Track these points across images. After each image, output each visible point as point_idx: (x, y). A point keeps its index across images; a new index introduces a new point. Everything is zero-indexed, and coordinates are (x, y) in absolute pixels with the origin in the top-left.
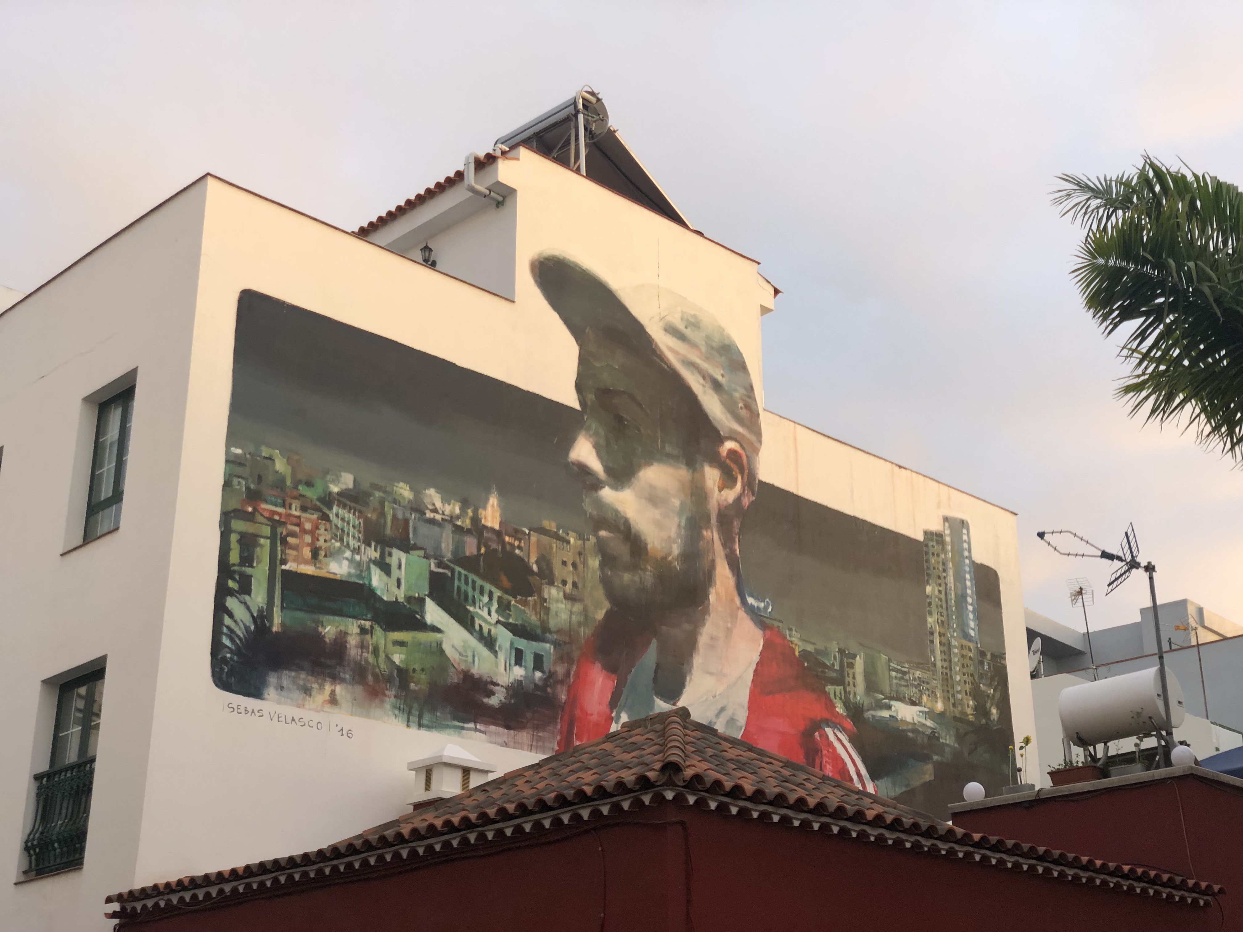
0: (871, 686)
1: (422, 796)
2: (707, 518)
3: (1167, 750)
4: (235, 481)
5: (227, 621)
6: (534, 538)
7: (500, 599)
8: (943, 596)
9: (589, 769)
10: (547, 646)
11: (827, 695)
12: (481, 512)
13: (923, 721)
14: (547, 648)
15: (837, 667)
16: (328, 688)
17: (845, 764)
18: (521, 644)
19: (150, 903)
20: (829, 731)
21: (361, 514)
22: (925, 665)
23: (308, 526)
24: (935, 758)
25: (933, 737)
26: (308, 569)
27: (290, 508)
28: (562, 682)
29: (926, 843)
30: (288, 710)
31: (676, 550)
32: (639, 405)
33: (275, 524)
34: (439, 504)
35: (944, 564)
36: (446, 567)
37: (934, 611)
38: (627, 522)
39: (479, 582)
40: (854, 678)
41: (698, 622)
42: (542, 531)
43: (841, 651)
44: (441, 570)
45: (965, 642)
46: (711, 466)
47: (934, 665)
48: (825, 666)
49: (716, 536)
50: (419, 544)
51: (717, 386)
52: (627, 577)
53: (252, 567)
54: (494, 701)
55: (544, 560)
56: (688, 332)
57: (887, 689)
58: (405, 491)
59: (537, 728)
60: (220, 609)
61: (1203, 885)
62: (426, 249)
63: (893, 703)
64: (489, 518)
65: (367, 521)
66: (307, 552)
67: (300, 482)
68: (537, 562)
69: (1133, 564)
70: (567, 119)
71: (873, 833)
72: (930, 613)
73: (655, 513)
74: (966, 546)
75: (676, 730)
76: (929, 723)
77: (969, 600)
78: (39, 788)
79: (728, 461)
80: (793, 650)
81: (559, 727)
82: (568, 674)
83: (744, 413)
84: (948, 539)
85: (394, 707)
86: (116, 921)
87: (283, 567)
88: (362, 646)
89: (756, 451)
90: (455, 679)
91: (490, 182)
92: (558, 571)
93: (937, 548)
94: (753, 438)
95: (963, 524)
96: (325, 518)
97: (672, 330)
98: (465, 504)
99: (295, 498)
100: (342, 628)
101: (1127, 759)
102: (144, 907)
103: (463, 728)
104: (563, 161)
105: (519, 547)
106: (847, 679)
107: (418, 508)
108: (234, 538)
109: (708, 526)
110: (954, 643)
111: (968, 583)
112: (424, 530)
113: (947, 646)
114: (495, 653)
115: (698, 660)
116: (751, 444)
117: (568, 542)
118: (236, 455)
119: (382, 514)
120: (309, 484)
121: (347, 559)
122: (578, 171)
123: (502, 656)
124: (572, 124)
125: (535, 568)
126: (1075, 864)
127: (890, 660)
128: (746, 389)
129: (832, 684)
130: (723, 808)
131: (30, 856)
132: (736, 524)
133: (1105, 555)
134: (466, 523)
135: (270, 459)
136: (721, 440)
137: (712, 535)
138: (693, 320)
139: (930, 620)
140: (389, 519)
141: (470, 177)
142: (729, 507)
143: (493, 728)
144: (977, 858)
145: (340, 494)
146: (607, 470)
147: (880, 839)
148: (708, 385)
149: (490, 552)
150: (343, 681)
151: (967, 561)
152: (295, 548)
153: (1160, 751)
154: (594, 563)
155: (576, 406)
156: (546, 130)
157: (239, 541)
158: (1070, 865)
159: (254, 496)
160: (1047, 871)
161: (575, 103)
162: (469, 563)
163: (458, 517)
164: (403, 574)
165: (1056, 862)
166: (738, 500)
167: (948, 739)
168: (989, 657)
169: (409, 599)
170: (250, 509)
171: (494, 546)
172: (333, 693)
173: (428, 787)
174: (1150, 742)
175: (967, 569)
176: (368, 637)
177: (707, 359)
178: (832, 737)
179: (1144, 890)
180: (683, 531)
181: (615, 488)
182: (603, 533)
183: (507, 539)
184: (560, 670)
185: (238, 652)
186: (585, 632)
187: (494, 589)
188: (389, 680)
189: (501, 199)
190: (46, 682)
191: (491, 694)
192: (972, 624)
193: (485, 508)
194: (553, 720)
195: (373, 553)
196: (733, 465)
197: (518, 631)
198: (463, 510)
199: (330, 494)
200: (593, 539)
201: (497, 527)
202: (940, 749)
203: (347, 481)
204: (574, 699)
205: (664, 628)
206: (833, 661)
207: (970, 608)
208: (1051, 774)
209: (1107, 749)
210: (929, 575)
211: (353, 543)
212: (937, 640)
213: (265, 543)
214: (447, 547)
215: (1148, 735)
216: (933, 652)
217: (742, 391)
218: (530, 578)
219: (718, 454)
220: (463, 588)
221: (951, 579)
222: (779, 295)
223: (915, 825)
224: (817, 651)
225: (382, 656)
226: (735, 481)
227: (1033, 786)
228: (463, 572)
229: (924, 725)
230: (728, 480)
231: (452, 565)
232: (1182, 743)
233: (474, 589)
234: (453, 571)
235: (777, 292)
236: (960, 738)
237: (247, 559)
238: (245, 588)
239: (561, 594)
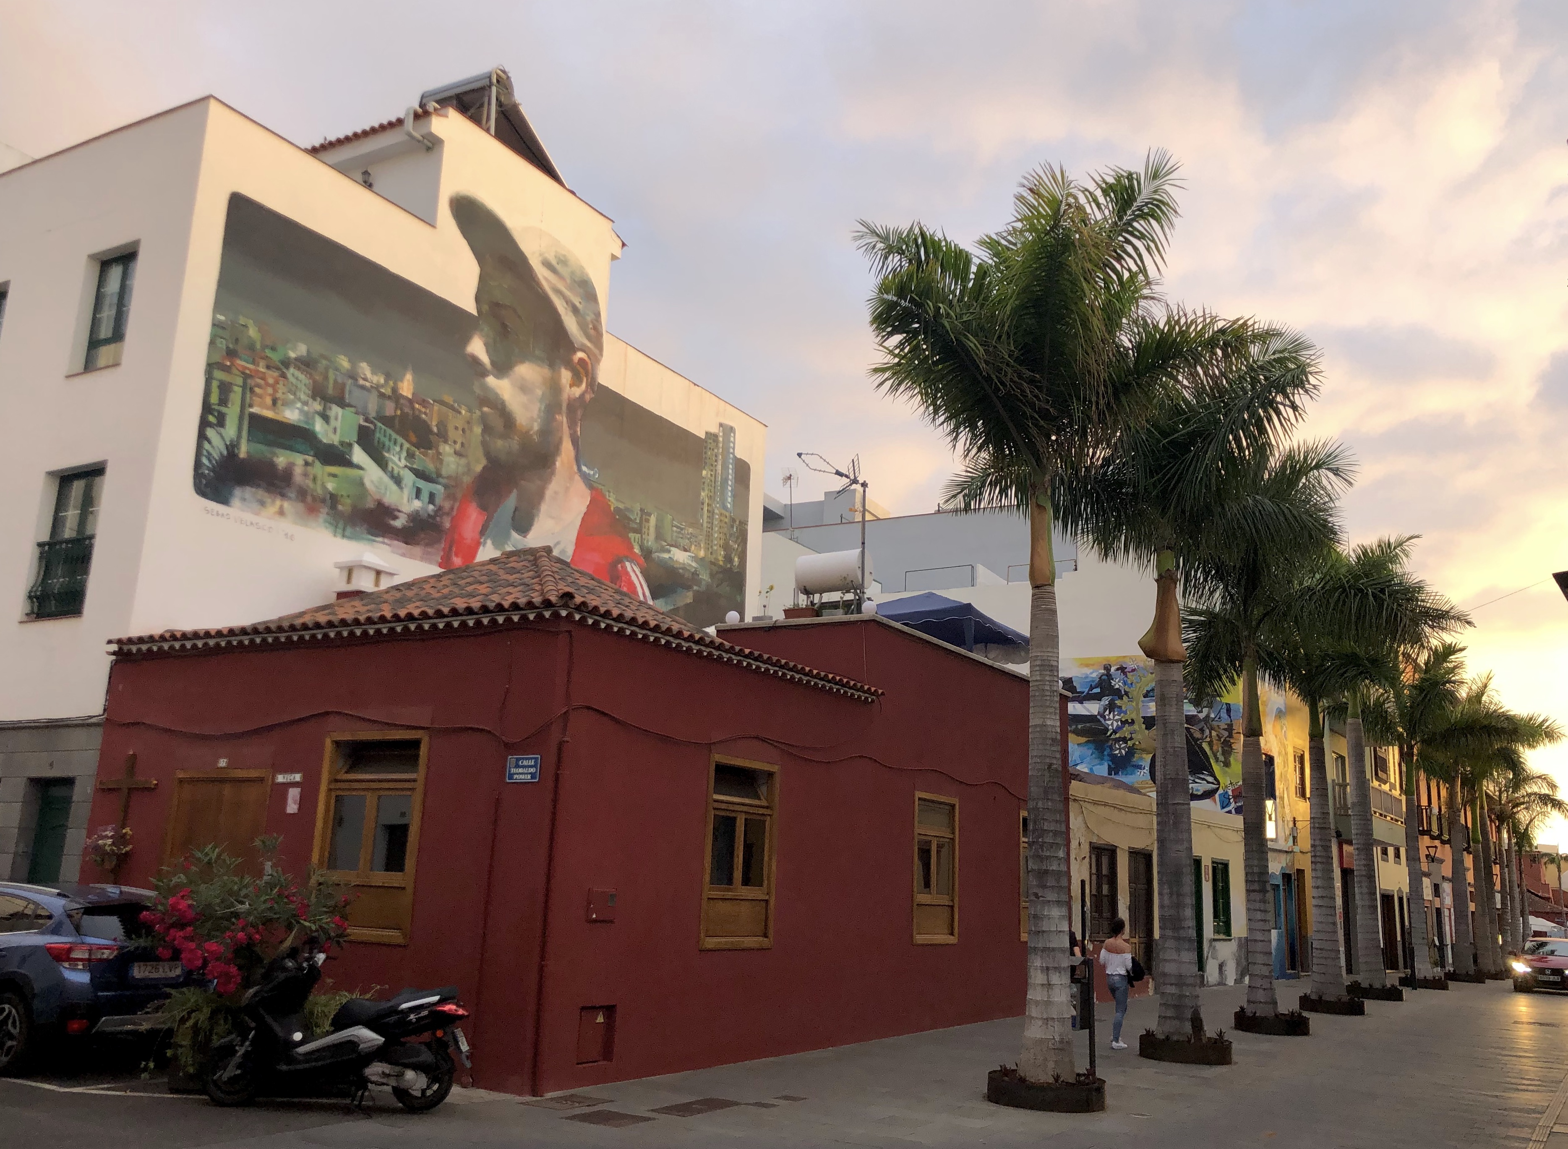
0: (659, 536)
1: (344, 587)
2: (560, 405)
3: (859, 603)
4: (219, 341)
5: (206, 445)
6: (436, 407)
7: (408, 450)
8: (713, 479)
9: (481, 583)
10: (439, 487)
11: (629, 539)
12: (400, 384)
13: (690, 562)
14: (439, 489)
15: (638, 521)
16: (278, 503)
17: (635, 588)
18: (421, 484)
19: (144, 647)
20: (628, 564)
21: (311, 377)
22: (695, 524)
23: (271, 381)
24: (695, 588)
25: (695, 574)
26: (269, 414)
27: (258, 366)
28: (448, 514)
29: (716, 653)
30: (248, 516)
31: (536, 427)
32: (519, 317)
33: (246, 377)
34: (369, 375)
35: (716, 456)
36: (372, 422)
37: (706, 488)
38: (503, 403)
39: (394, 436)
40: (648, 529)
41: (547, 480)
42: (442, 403)
43: (641, 510)
44: (367, 424)
45: (724, 512)
46: (566, 369)
47: (702, 525)
48: (629, 519)
49: (565, 419)
50: (353, 403)
51: (575, 310)
52: (500, 443)
53: (226, 406)
54: (398, 523)
55: (442, 424)
56: (559, 267)
57: (669, 539)
58: (344, 363)
59: (427, 545)
60: (202, 437)
61: (873, 689)
62: (366, 173)
63: (672, 549)
64: (405, 389)
65: (315, 382)
66: (268, 400)
67: (267, 346)
68: (437, 426)
69: (855, 481)
70: (482, 89)
71: (685, 645)
72: (703, 489)
73: (523, 398)
74: (732, 445)
75: (544, 561)
76: (694, 564)
77: (730, 483)
78: (41, 553)
79: (578, 367)
80: (610, 506)
81: (443, 546)
82: (452, 509)
83: (592, 332)
84: (721, 439)
85: (326, 521)
86: (114, 657)
87: (251, 410)
88: (305, 475)
89: (598, 361)
90: (370, 505)
91: (424, 131)
92: (452, 434)
93: (713, 445)
94: (596, 351)
95: (732, 429)
96: (284, 376)
97: (547, 264)
98: (388, 376)
99: (262, 358)
100: (291, 460)
101: (834, 605)
102: (139, 650)
103: (374, 541)
104: (476, 119)
105: (425, 413)
106: (644, 530)
107: (353, 376)
108: (215, 384)
109: (560, 413)
110: (716, 511)
111: (730, 471)
112: (357, 392)
113: (711, 512)
114: (401, 488)
115: (544, 507)
116: (595, 355)
117: (460, 413)
118: (220, 321)
119: (326, 378)
120: (273, 349)
121: (298, 408)
122: (488, 131)
123: (406, 492)
124: (486, 93)
125: (435, 430)
126: (802, 672)
127: (673, 519)
128: (595, 314)
129: (634, 532)
130: (596, 623)
131: (32, 602)
132: (579, 413)
133: (838, 473)
134: (387, 391)
135: (245, 326)
136: (574, 350)
137: (562, 419)
138: (562, 258)
139: (703, 494)
140: (331, 382)
141: (409, 123)
142: (576, 399)
143: (396, 542)
144: (745, 664)
145: (296, 359)
146: (493, 363)
147: (689, 649)
148: (569, 309)
149: (404, 415)
150: (290, 499)
151: (731, 456)
152: (260, 396)
153: (855, 602)
154: (478, 430)
155: (474, 312)
156: (466, 93)
157: (219, 387)
158: (798, 672)
159: (231, 353)
160: (784, 674)
161: (490, 78)
162: (388, 421)
163: (382, 386)
164: (338, 424)
165: (791, 670)
166: (582, 395)
167: (705, 576)
168: (737, 523)
169: (342, 443)
170: (228, 363)
171: (406, 410)
172: (281, 507)
173: (349, 580)
174: (850, 596)
175: (731, 461)
176: (309, 468)
177: (570, 289)
178: (629, 569)
179: (838, 690)
180: (542, 414)
181: (497, 377)
182: (485, 409)
183: (417, 406)
184: (447, 505)
185: (213, 470)
186: (467, 480)
187: (404, 442)
188: (323, 501)
189: (430, 144)
190: (51, 474)
191: (395, 518)
192: (729, 500)
193: (402, 381)
194: (438, 541)
195: (317, 406)
196: (581, 370)
197: (420, 474)
198: (386, 381)
199: (289, 358)
200: (478, 413)
201: (410, 396)
202: (698, 582)
203: (302, 350)
204: (455, 526)
205: (523, 482)
206: (635, 516)
207: (730, 488)
208: (785, 611)
209: (821, 598)
210: (706, 463)
211: (303, 397)
212: (706, 508)
213: (238, 390)
214: (372, 409)
215: (848, 592)
216: (702, 516)
217: (593, 316)
218: (431, 437)
219: (572, 360)
220: (382, 439)
221: (719, 468)
222: (625, 248)
223: (691, 636)
224: (627, 509)
225: (319, 482)
226: (581, 382)
227: (771, 618)
228: (383, 427)
229: (690, 565)
230: (576, 380)
231: (376, 422)
232: (869, 599)
233: (390, 440)
234: (375, 425)
235: (624, 245)
236: (712, 576)
237: (223, 402)
238: (221, 422)
239: (452, 451)
